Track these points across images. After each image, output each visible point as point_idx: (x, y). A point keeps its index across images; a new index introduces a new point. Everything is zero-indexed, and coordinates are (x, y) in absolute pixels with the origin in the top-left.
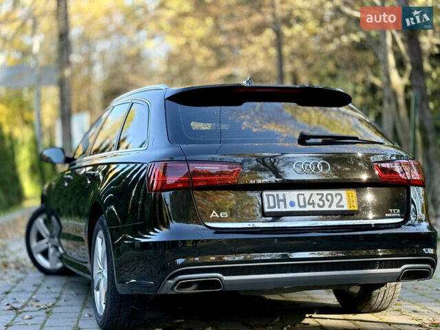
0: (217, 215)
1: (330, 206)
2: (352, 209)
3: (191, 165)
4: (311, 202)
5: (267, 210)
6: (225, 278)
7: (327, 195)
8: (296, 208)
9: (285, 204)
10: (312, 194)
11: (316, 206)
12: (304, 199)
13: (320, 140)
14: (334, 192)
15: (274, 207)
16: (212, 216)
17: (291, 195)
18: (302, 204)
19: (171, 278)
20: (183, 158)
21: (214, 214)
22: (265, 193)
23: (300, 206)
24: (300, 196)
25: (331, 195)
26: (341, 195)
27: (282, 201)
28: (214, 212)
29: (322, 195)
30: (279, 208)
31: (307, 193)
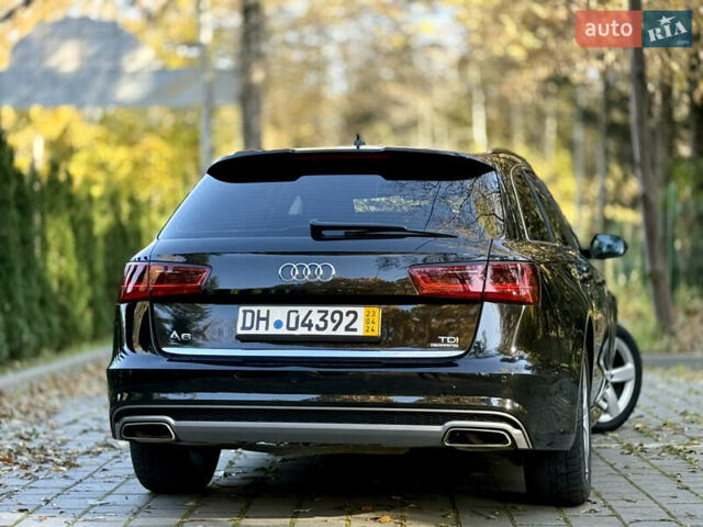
1: (335, 329)
2: (370, 334)
4: (307, 322)
8: (283, 331)
10: (310, 312)
18: (292, 325)
22: (242, 308)
23: (288, 328)
24: (292, 314)
25: (341, 313)
26: (355, 313)
27: (263, 319)
29: (326, 312)
30: (257, 329)
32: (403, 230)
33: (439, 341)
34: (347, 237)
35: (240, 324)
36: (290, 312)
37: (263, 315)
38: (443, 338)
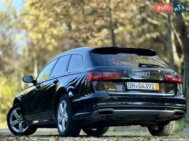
0: (111, 90)
1: (150, 88)
2: (157, 89)
3: (103, 72)
4: (143, 86)
5: (128, 88)
6: (114, 110)
7: (149, 84)
8: (138, 88)
9: (134, 87)
11: (145, 88)
12: (141, 85)
13: (146, 66)
14: (151, 84)
15: (131, 87)
16: (110, 90)
17: (137, 84)
18: (140, 87)
19: (95, 110)
20: (100, 70)
21: (110, 89)
22: (128, 83)
25: (150, 85)
28: (110, 88)
29: (147, 84)
30: (132, 88)
31: (142, 83)
32: (159, 66)
33: (170, 92)
34: (148, 67)
35: (128, 87)
36: (139, 84)
37: (133, 84)
38: (171, 91)
